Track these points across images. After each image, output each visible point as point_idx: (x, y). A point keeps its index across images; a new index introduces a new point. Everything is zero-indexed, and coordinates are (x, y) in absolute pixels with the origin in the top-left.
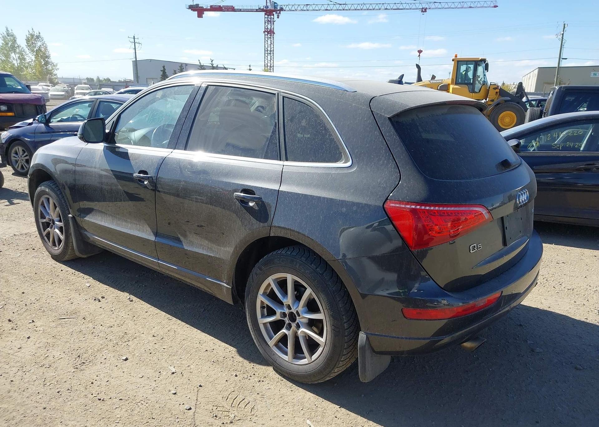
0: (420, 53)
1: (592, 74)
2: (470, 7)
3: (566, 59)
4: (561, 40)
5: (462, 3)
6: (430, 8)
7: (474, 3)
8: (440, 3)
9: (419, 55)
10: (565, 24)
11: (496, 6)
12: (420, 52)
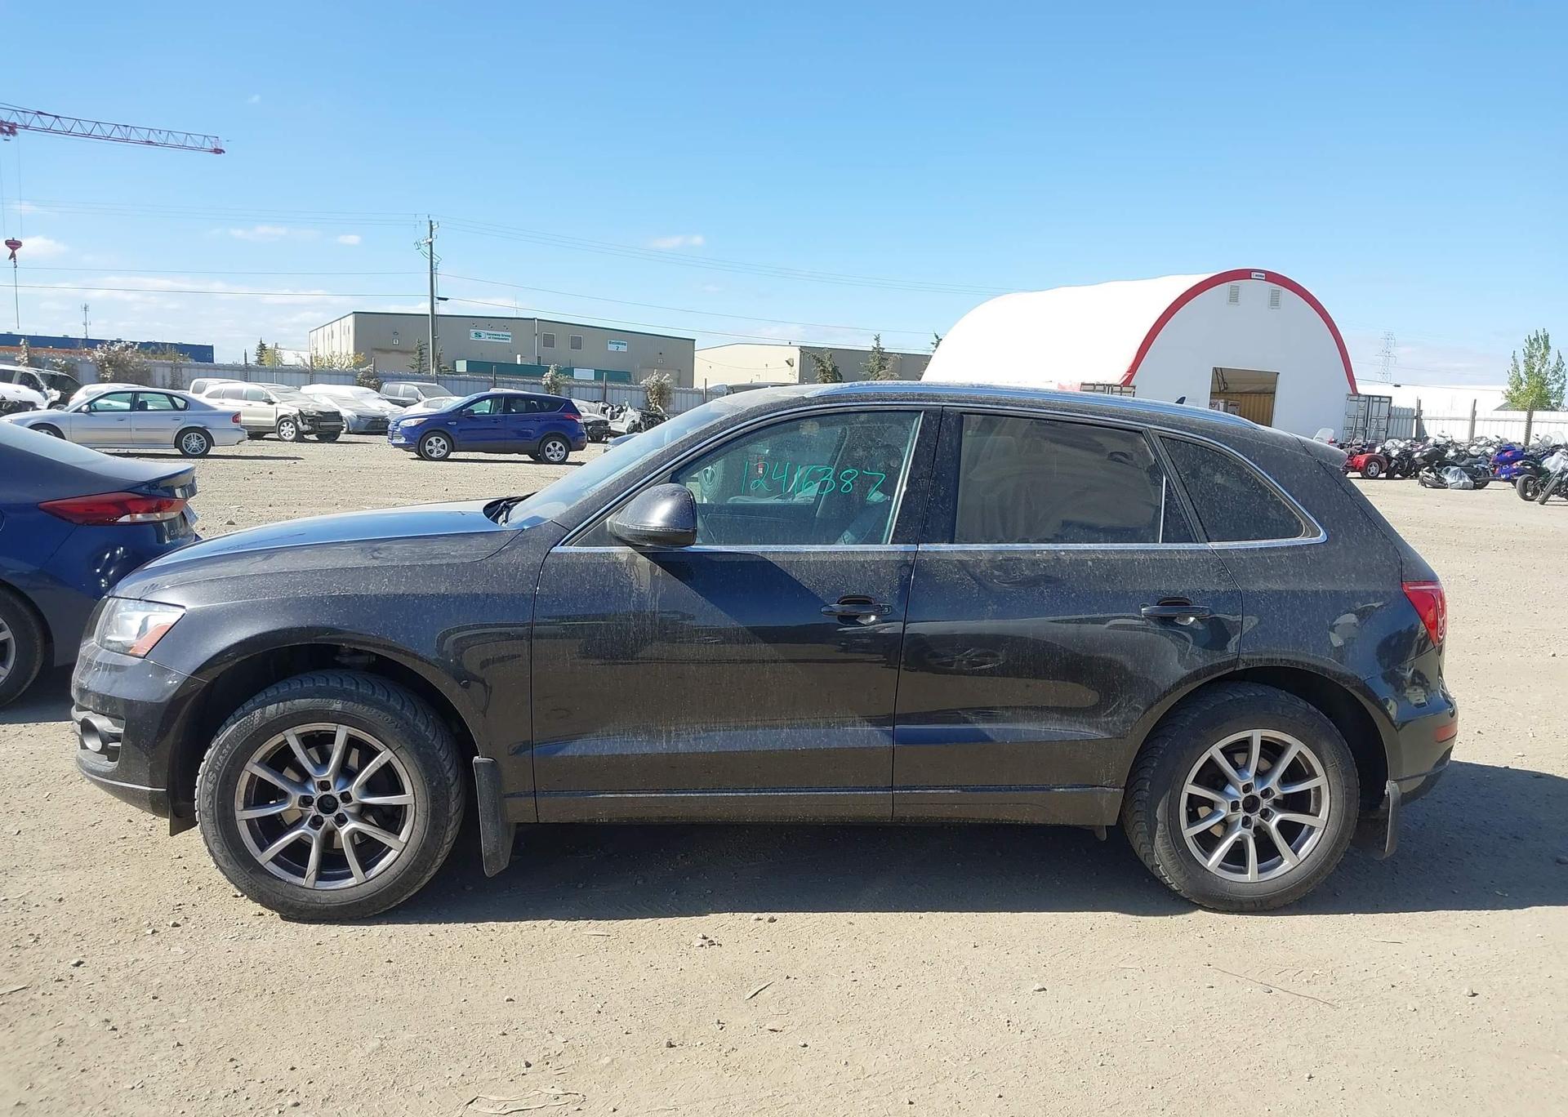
0: (14, 249)
1: (473, 335)
2: (149, 143)
3: (446, 299)
4: (429, 257)
5: (123, 129)
6: (26, 127)
7: (157, 132)
8: (56, 117)
9: (13, 256)
10: (431, 222)
11: (218, 151)
12: (14, 245)
